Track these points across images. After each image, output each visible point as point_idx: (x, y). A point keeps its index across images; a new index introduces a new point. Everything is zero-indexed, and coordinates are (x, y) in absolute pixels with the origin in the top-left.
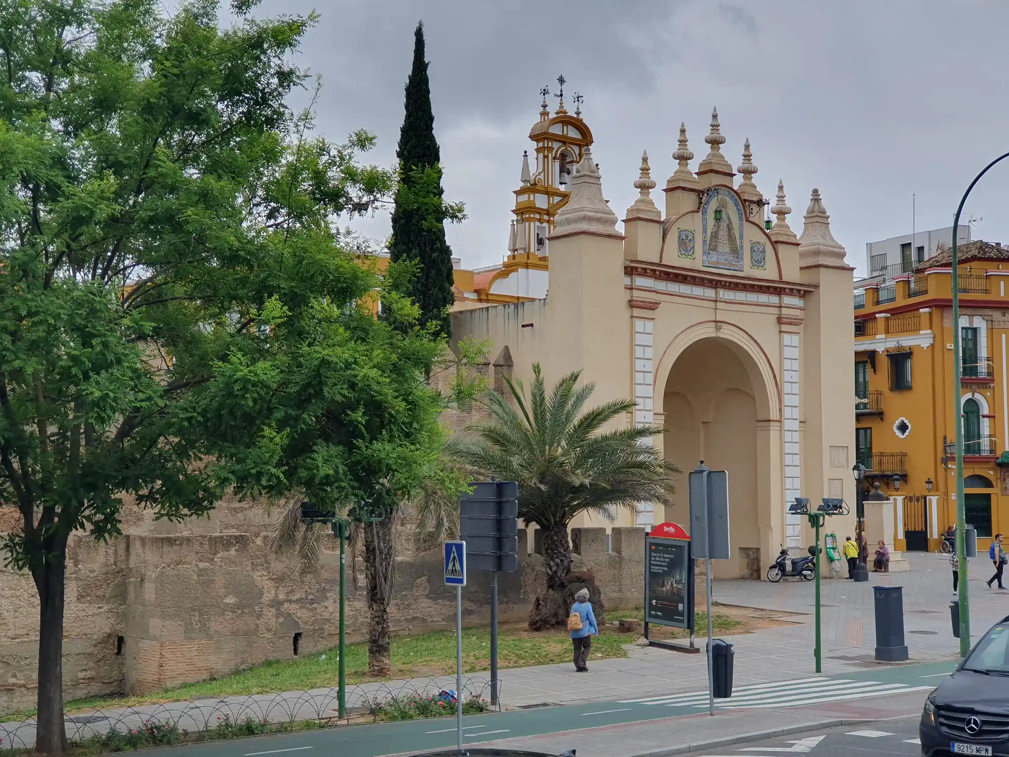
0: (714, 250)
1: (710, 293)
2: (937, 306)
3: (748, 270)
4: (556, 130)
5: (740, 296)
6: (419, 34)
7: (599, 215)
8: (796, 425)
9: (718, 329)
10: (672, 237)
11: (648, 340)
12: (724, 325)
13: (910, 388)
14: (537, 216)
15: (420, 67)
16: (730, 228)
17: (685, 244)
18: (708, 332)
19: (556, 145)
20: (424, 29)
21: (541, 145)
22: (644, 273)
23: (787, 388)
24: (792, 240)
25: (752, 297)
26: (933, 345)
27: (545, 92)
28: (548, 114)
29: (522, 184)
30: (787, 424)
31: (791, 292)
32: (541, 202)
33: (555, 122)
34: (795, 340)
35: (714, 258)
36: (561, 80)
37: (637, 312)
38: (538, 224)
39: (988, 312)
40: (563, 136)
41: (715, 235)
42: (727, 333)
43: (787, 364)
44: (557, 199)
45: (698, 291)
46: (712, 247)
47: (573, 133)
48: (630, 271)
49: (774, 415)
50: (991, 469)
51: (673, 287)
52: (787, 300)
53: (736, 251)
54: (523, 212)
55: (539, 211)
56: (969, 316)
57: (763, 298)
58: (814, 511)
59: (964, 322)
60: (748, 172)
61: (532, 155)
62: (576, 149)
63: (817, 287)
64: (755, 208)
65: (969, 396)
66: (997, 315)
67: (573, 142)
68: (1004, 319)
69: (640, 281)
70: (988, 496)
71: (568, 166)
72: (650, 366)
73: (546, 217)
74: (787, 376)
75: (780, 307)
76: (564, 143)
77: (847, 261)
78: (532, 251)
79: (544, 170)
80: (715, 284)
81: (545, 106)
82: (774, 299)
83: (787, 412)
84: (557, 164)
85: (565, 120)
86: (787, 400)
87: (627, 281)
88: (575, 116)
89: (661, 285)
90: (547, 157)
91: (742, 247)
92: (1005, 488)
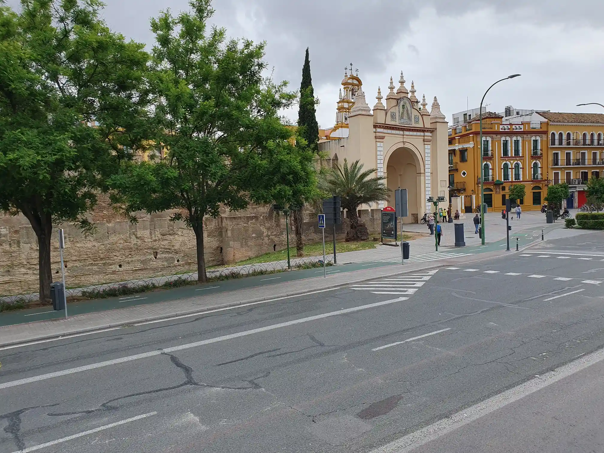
0: (403, 118)
1: (401, 132)
2: (475, 134)
3: (414, 125)
4: (350, 81)
5: (411, 133)
6: (307, 51)
7: (365, 108)
8: (429, 174)
9: (404, 144)
10: (389, 114)
11: (381, 149)
12: (406, 143)
13: (466, 161)
14: (345, 110)
15: (307, 62)
16: (407, 111)
17: (393, 117)
18: (401, 145)
19: (350, 86)
20: (309, 50)
21: (345, 86)
22: (380, 127)
23: (426, 162)
24: (428, 114)
25: (415, 133)
26: (474, 147)
27: (346, 69)
28: (347, 76)
29: (339, 100)
30: (427, 174)
31: (428, 131)
32: (346, 105)
33: (350, 78)
34: (429, 147)
35: (402, 121)
36: (351, 64)
37: (378, 140)
38: (345, 113)
39: (491, 135)
40: (352, 83)
41: (403, 113)
42: (407, 146)
43: (426, 155)
44: (351, 104)
45: (397, 132)
46: (402, 117)
47: (355, 82)
48: (375, 127)
49: (422, 171)
50: (492, 186)
51: (389, 131)
52: (426, 134)
53: (409, 118)
54: (340, 109)
55: (345, 108)
56: (486, 136)
57: (419, 134)
58: (435, 201)
59: (484, 139)
60: (413, 92)
61: (342, 90)
62: (357, 87)
63: (436, 129)
64: (416, 104)
65: (485, 163)
66: (494, 136)
67: (356, 85)
68: (497, 137)
69: (379, 130)
70: (491, 194)
71: (354, 93)
72: (382, 157)
73: (348, 111)
74: (426, 159)
75: (424, 136)
76: (353, 85)
77: (446, 120)
78: (343, 122)
79: (346, 95)
80: (403, 129)
81: (346, 74)
82: (422, 134)
83: (427, 170)
84: (351, 93)
85: (353, 78)
86: (427, 166)
87: (374, 130)
88: (356, 76)
89: (385, 131)
90: (347, 90)
91: (411, 117)
92: (497, 192)
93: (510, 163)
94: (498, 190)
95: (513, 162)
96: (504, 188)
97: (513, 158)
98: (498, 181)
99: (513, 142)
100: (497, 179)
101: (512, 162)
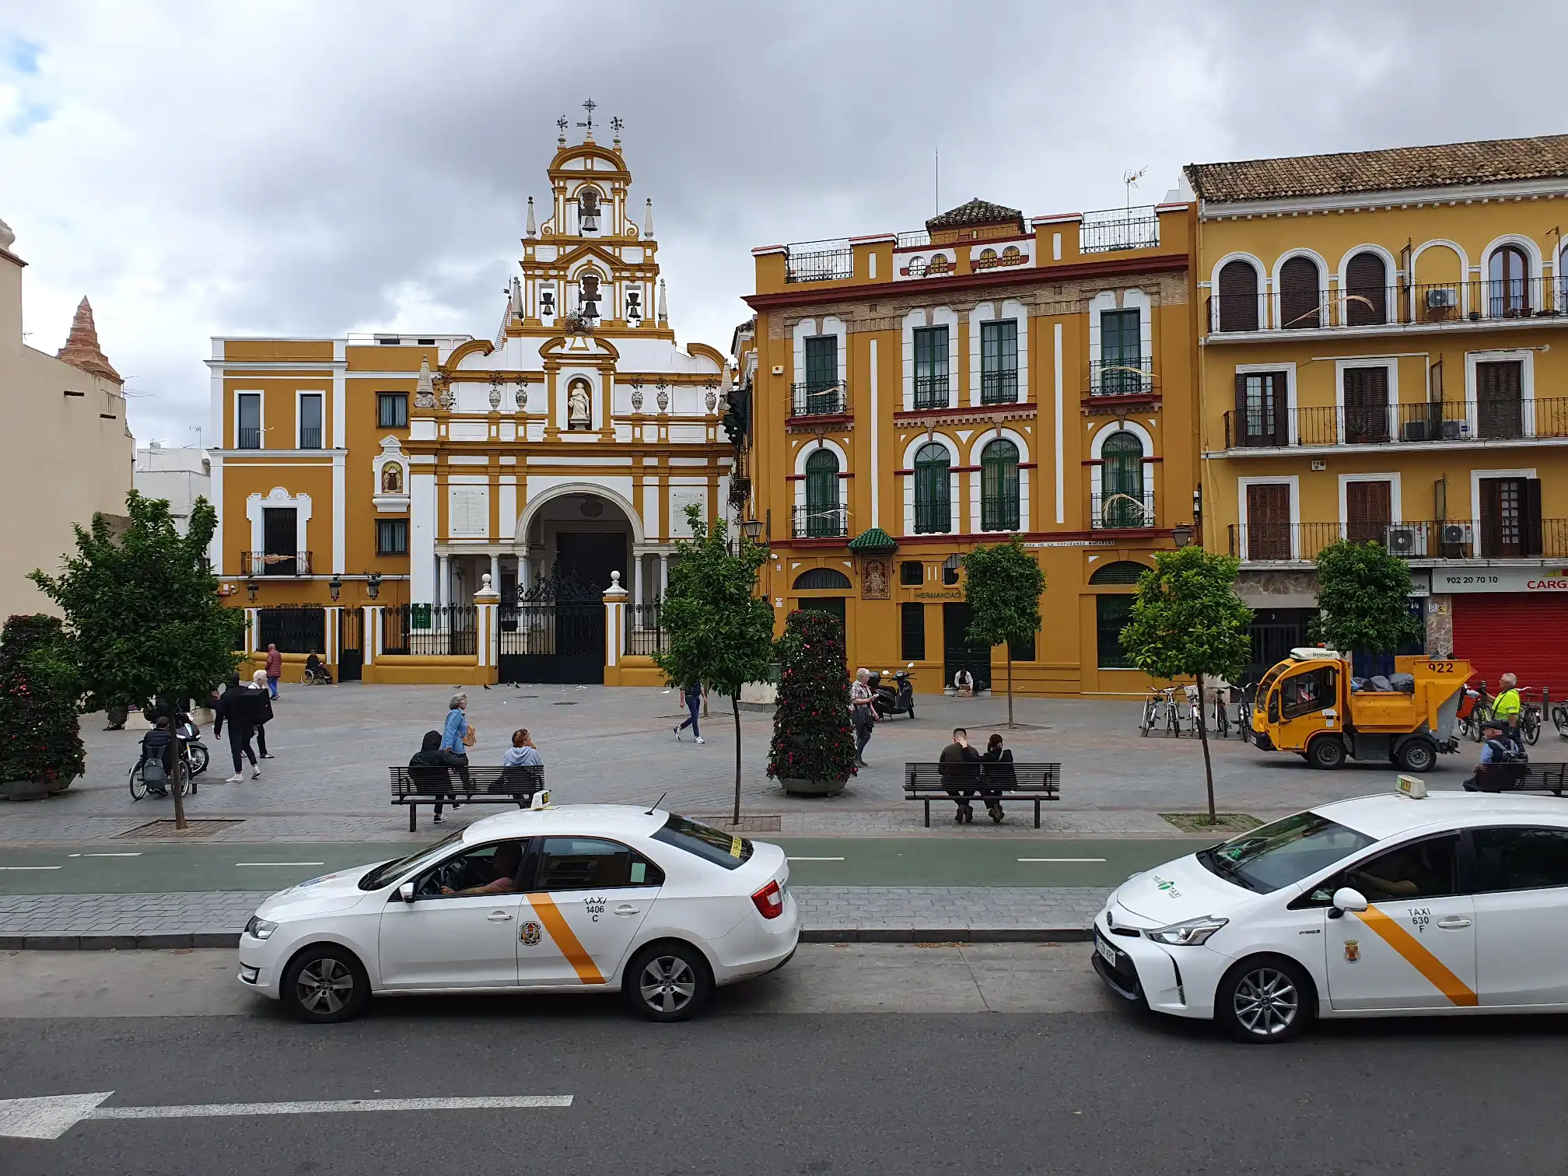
2: (759, 309)
14: (544, 272)
19: (573, 184)
26: (757, 371)
27: (565, 123)
29: (527, 235)
32: (549, 254)
33: (572, 156)
36: (590, 105)
40: (587, 171)
47: (601, 165)
50: (847, 558)
55: (543, 265)
56: (816, 317)
59: (805, 329)
62: (608, 185)
65: (814, 445)
66: (862, 311)
67: (602, 177)
68: (873, 315)
70: (841, 601)
73: (554, 272)
76: (586, 179)
78: (529, 315)
81: (561, 139)
85: (589, 151)
88: (609, 145)
92: (869, 589)
93: (956, 440)
94: (876, 580)
95: (972, 440)
96: (913, 573)
97: (978, 417)
98: (878, 533)
99: (975, 331)
100: (875, 526)
101: (964, 435)
